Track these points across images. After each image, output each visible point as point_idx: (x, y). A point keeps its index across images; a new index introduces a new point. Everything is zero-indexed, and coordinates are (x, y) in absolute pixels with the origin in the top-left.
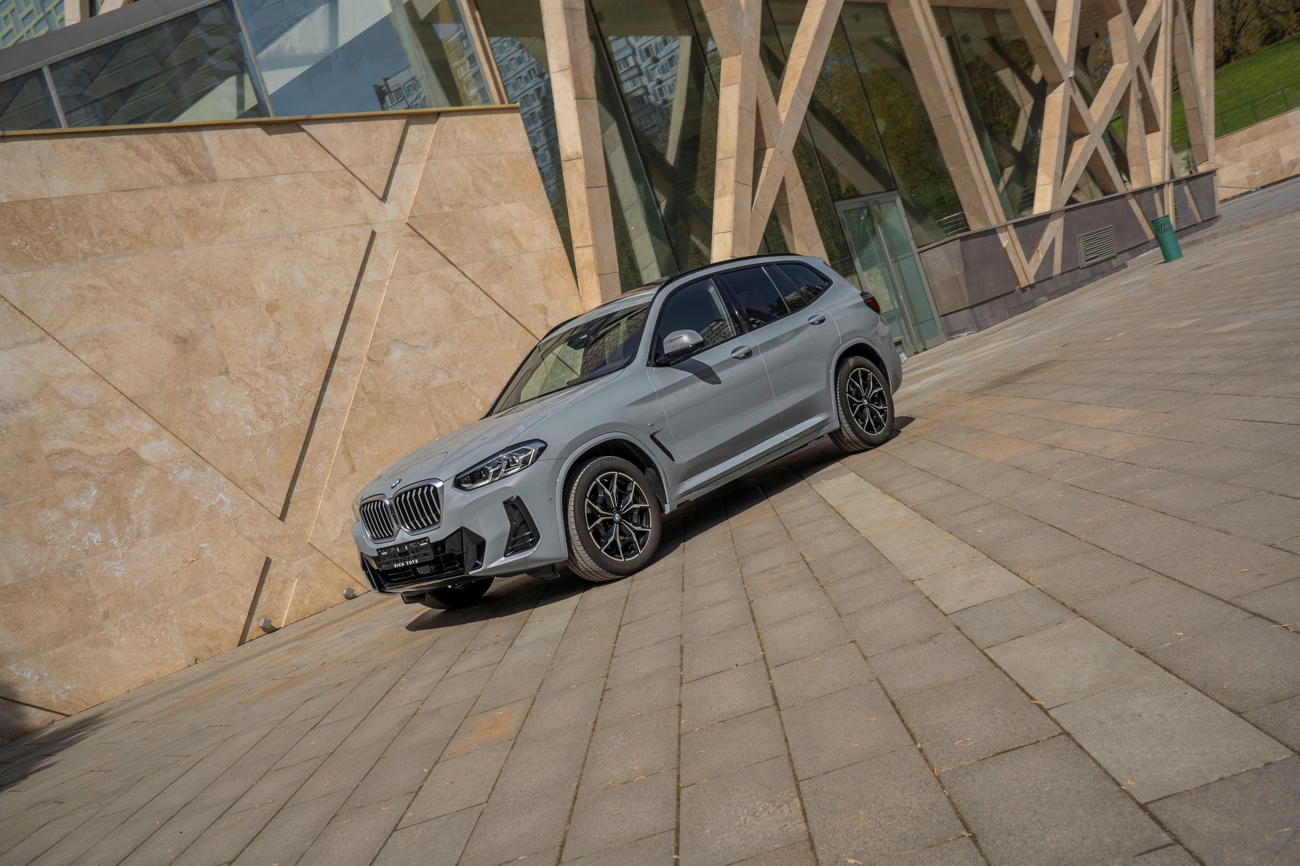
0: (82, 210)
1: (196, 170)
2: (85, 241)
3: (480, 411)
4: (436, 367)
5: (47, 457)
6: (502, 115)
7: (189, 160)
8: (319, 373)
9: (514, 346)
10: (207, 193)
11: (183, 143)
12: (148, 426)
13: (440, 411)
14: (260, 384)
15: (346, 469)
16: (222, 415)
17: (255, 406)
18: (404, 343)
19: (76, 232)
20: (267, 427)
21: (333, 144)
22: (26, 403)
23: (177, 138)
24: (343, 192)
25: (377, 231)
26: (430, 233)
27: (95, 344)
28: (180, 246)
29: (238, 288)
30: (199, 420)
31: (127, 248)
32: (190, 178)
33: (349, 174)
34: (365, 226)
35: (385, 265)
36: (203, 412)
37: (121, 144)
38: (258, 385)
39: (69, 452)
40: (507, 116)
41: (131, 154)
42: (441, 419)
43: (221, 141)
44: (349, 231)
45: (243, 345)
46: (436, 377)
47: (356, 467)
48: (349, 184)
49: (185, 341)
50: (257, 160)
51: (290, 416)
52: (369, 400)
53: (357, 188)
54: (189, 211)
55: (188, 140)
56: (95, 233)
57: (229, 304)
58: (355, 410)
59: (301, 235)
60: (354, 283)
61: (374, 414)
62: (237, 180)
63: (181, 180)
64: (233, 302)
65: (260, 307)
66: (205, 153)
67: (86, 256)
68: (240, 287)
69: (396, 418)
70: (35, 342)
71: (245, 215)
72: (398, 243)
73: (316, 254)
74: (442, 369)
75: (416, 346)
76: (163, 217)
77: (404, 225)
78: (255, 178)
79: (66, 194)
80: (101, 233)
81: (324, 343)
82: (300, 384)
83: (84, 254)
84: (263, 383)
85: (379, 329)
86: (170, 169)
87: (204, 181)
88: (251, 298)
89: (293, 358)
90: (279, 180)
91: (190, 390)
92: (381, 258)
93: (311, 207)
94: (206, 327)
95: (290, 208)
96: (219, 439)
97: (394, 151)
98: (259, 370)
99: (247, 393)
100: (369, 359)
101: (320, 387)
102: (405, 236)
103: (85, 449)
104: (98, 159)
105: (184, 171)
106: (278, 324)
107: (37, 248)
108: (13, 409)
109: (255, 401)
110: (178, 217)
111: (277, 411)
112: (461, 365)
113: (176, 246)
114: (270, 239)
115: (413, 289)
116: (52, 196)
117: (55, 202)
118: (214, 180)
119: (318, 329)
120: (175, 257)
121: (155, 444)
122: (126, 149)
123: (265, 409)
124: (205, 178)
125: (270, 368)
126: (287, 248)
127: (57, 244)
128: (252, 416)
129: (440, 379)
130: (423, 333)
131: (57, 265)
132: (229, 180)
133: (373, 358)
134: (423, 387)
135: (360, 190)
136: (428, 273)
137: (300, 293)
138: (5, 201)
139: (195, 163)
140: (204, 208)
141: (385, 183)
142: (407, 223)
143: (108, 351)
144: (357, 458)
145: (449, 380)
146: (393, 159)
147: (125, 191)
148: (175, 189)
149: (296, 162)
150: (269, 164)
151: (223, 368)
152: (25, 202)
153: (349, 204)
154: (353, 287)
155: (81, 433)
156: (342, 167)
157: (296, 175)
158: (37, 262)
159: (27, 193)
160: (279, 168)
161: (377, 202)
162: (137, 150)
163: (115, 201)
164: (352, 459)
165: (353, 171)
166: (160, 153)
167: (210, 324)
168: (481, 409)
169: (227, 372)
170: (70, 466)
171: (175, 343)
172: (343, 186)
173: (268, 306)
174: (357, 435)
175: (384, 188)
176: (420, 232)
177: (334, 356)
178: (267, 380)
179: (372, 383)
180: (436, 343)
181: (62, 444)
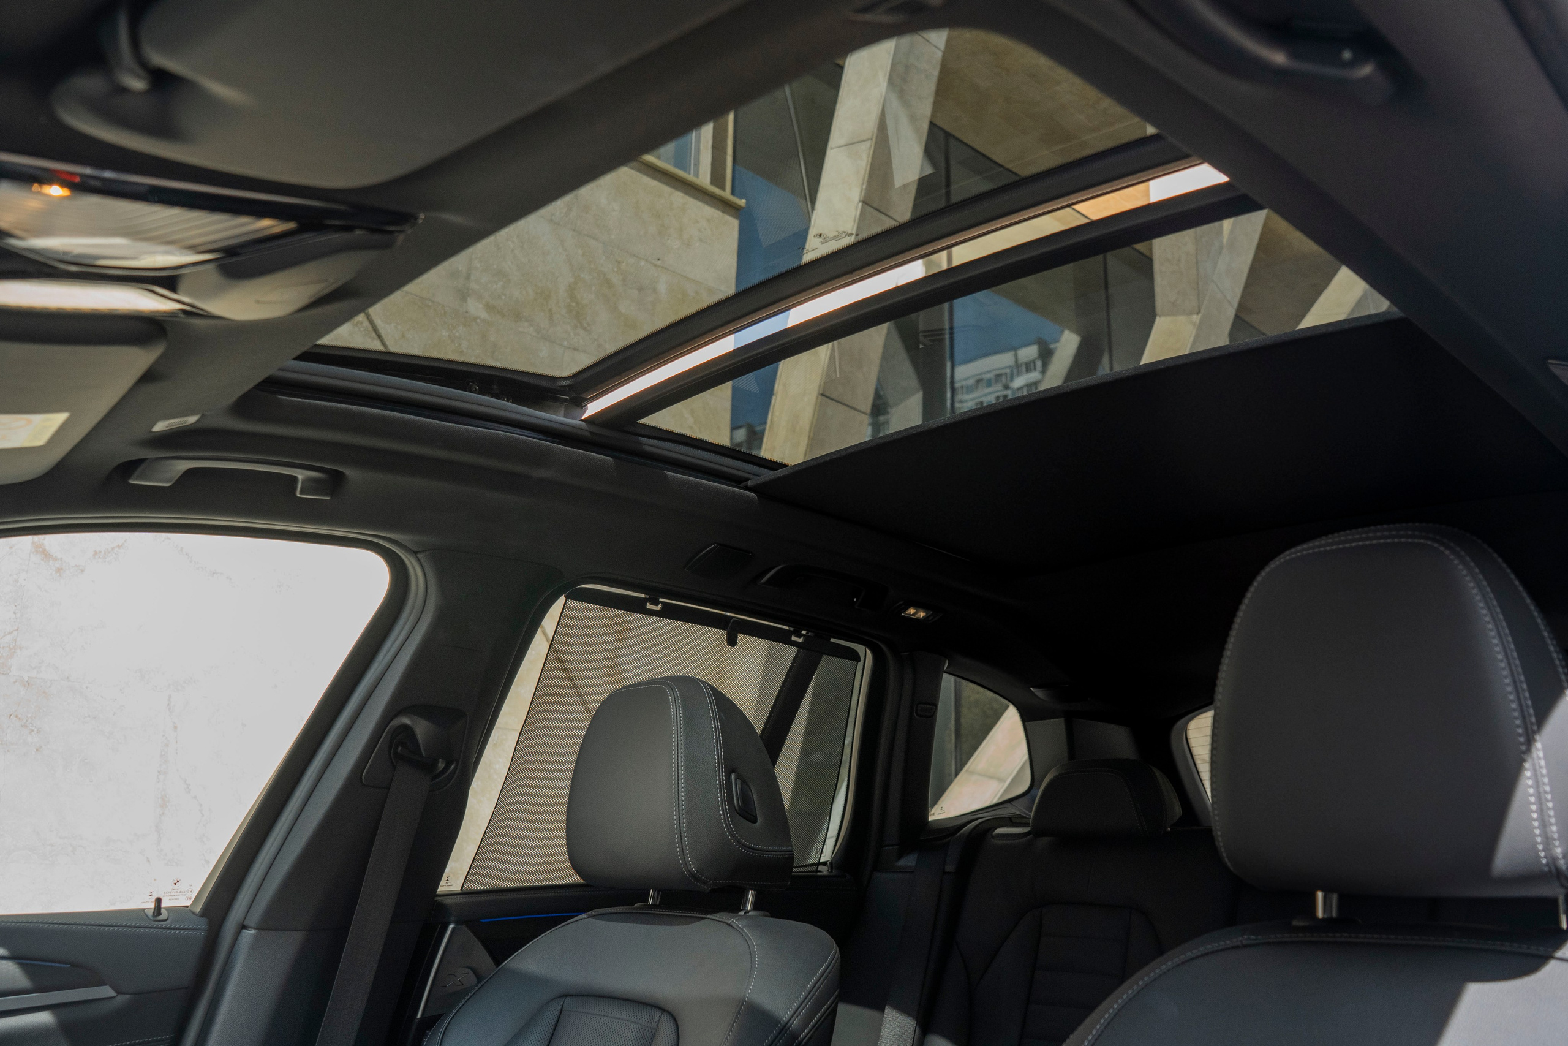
6: (699, 204)
40: (709, 211)
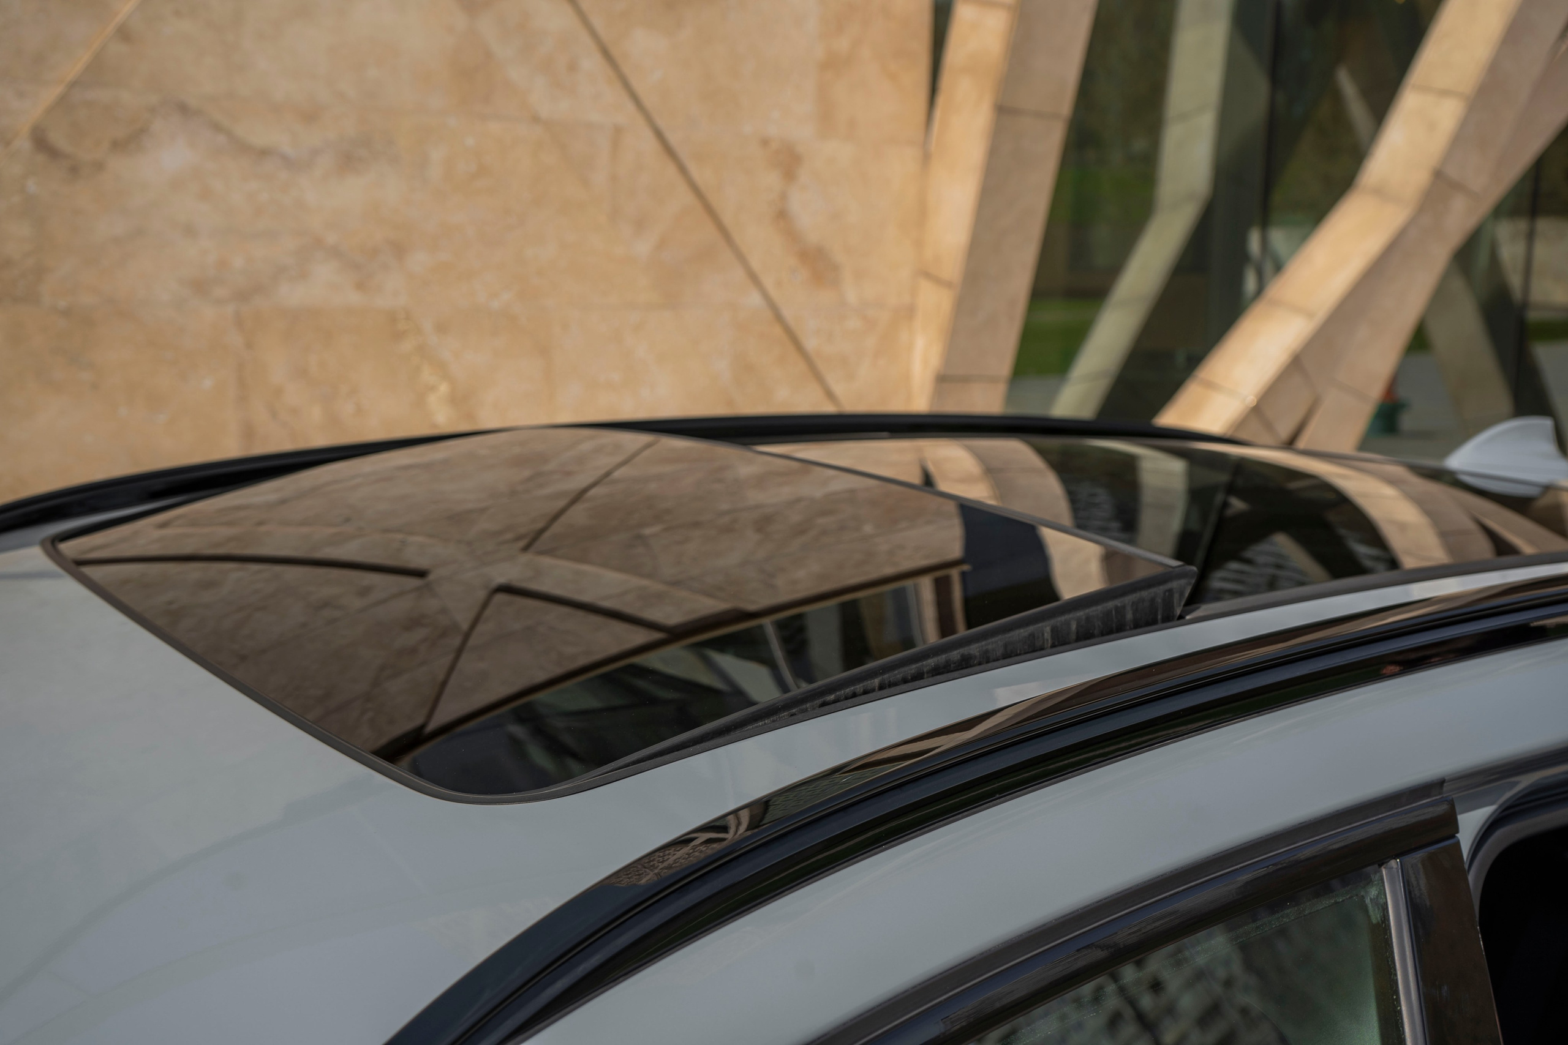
4: (318, 241)
9: (643, 248)
18: (217, 128)
46: (304, 276)
74: (339, 255)
75: (264, 152)
100: (41, 142)
112: (419, 260)
130: (310, 116)
134: (241, 296)
145: (354, 298)
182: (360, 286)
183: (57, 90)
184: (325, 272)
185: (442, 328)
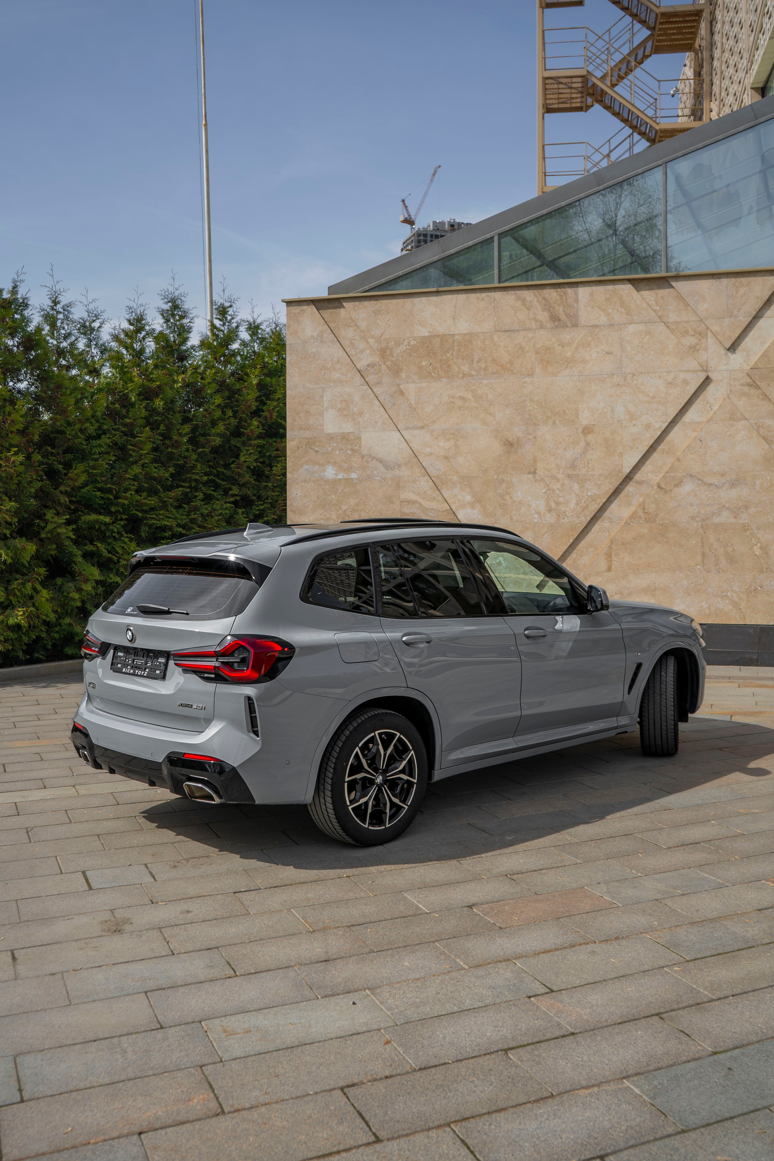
0: (472, 344)
1: (563, 317)
2: (467, 366)
3: (755, 555)
4: (724, 506)
5: (401, 502)
7: (561, 309)
8: (609, 488)
10: (566, 335)
11: (561, 296)
12: (469, 498)
13: (712, 544)
14: (556, 486)
15: (603, 566)
16: (520, 502)
17: (547, 501)
18: (699, 479)
19: (463, 359)
20: (551, 519)
21: (696, 298)
22: (399, 466)
23: (557, 292)
24: (690, 340)
25: (713, 376)
26: (769, 385)
27: (451, 436)
28: (531, 375)
29: (565, 411)
30: (502, 502)
31: (493, 373)
32: (557, 324)
33: (704, 326)
34: (700, 373)
35: (710, 409)
36: (507, 497)
37: (513, 297)
38: (555, 487)
39: (414, 502)
41: (519, 303)
42: (711, 551)
43: (592, 294)
44: (682, 376)
45: (553, 455)
46: (720, 515)
47: (613, 568)
48: (700, 334)
49: (511, 444)
50: (618, 310)
51: (572, 515)
52: (646, 519)
53: (707, 338)
54: (548, 349)
55: (565, 293)
56: (475, 360)
57: (554, 423)
58: (629, 524)
59: (634, 375)
60: (669, 421)
61: (646, 531)
62: (595, 326)
63: (549, 325)
64: (557, 422)
65: (577, 429)
66: (575, 304)
67: (464, 376)
68: (567, 411)
69: (665, 540)
70: (418, 428)
71: (591, 355)
72: (731, 391)
73: (642, 392)
74: (730, 509)
75: (711, 484)
76: (527, 352)
77: (745, 374)
78: (611, 325)
79: (465, 332)
80: (480, 360)
81: (622, 465)
82: (589, 494)
83: (464, 374)
84: (559, 486)
85: (679, 463)
86: (543, 316)
87: (567, 326)
88: (573, 421)
89: (591, 473)
90: (632, 328)
91: (503, 480)
92: (708, 402)
93: (652, 353)
94: (530, 437)
95: (633, 352)
96: (511, 518)
97: (760, 305)
98: (559, 476)
99: (544, 490)
100: (659, 486)
101: (605, 500)
102: (741, 385)
103: (423, 503)
104: (494, 307)
105: (554, 318)
106: (588, 444)
107: (436, 368)
108: (391, 469)
109: (549, 498)
110: (537, 353)
111: (563, 509)
112: (752, 510)
113: (528, 375)
114: (606, 376)
115: (728, 434)
116: (456, 333)
117: (456, 337)
118: (575, 325)
119: (621, 453)
120: (525, 383)
121: (469, 510)
122: (516, 301)
123: (553, 506)
124: (569, 324)
125: (569, 476)
126: (618, 385)
127: (449, 366)
128: (542, 508)
129: (725, 517)
130: (723, 475)
131: (444, 380)
132: (587, 326)
133: (663, 485)
134: (703, 520)
135: (709, 340)
136: (753, 421)
137: (616, 422)
138: (427, 335)
139: (564, 311)
140: (560, 347)
141: (737, 335)
142: (747, 374)
143: (458, 443)
144: (616, 561)
145: (733, 520)
146: (754, 313)
147: (506, 331)
148: (542, 332)
149: (653, 313)
150: (627, 314)
151: (532, 470)
152: (438, 336)
153: (693, 352)
154: (667, 424)
155: (425, 492)
156: (699, 319)
157: (649, 324)
158: (433, 377)
159: (441, 330)
160: (636, 318)
161: (723, 351)
162: (524, 301)
163: (496, 338)
164: (611, 561)
165: (706, 323)
166: (539, 304)
167: (534, 435)
168: (757, 553)
169: (534, 473)
170: (412, 511)
171: (504, 445)
172: (693, 336)
173: (584, 429)
174: (623, 544)
175: (734, 340)
176: (758, 383)
177: (628, 478)
178: (563, 485)
179: (653, 506)
180: (733, 485)
181: (412, 497)
182: (735, 517)
183: (663, 474)
184: (725, 514)
185: (758, 528)
